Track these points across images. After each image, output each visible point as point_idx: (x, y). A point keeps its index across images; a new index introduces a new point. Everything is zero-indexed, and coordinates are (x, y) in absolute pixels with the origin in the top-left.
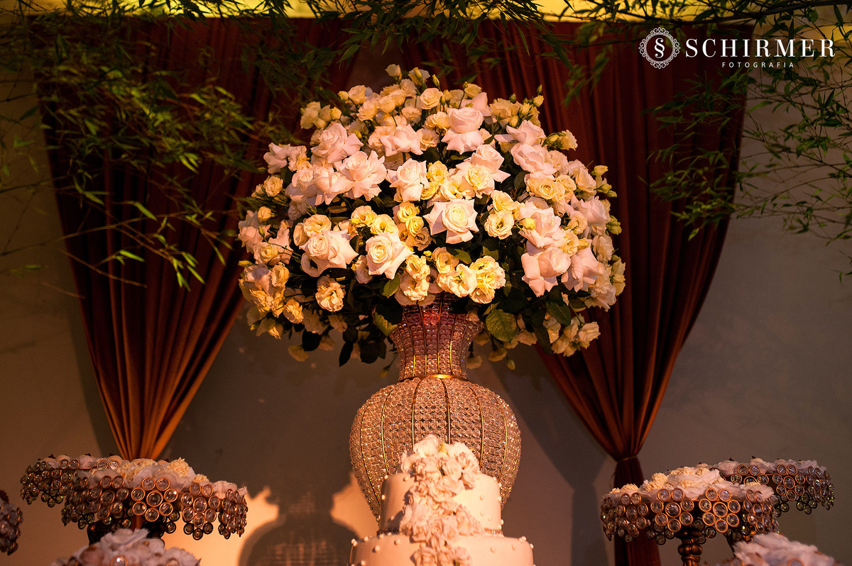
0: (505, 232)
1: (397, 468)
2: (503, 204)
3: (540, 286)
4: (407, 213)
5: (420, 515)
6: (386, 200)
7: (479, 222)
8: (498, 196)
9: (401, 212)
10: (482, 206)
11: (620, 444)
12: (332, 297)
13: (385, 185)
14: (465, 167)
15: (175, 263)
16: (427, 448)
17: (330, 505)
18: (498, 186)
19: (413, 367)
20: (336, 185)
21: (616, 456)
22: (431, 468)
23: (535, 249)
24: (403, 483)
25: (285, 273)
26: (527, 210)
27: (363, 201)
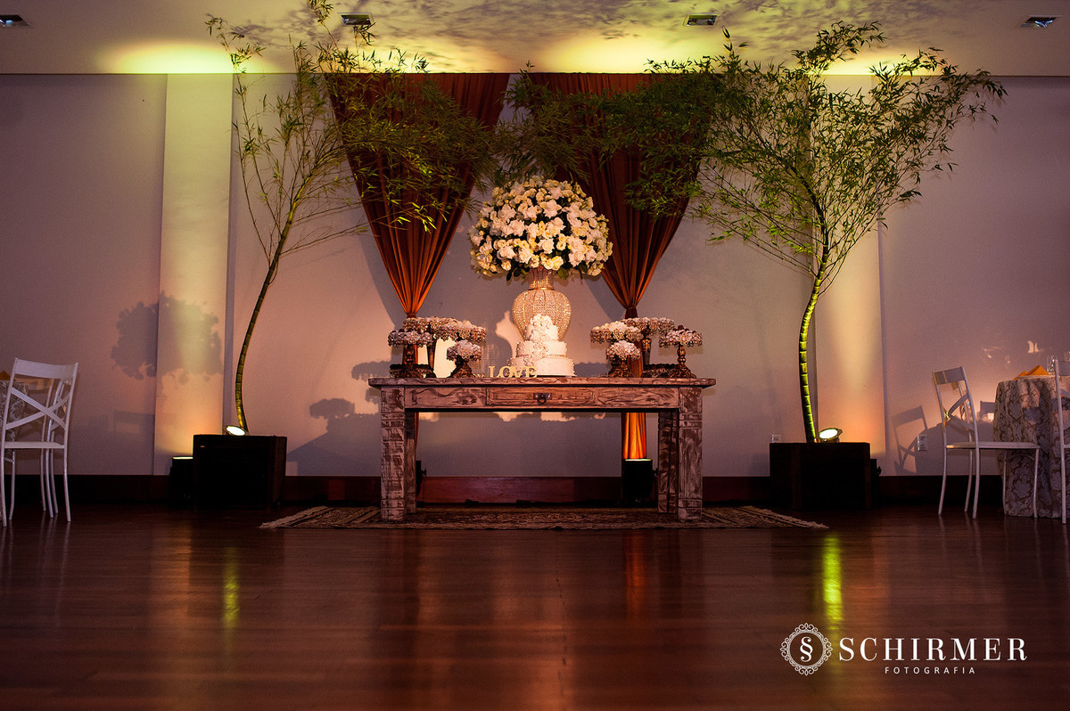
0: (563, 248)
1: (529, 323)
2: (563, 239)
3: (575, 264)
4: (531, 241)
5: (535, 336)
6: (525, 237)
7: (555, 246)
8: (562, 235)
9: (530, 241)
10: (556, 240)
11: (628, 303)
12: (507, 266)
13: (525, 231)
14: (550, 225)
15: (424, 221)
16: (537, 318)
17: (495, 328)
18: (562, 232)
19: (534, 285)
20: (508, 231)
21: (625, 306)
22: (538, 324)
23: (572, 253)
24: (531, 328)
25: (491, 257)
26: (571, 239)
27: (517, 237)
